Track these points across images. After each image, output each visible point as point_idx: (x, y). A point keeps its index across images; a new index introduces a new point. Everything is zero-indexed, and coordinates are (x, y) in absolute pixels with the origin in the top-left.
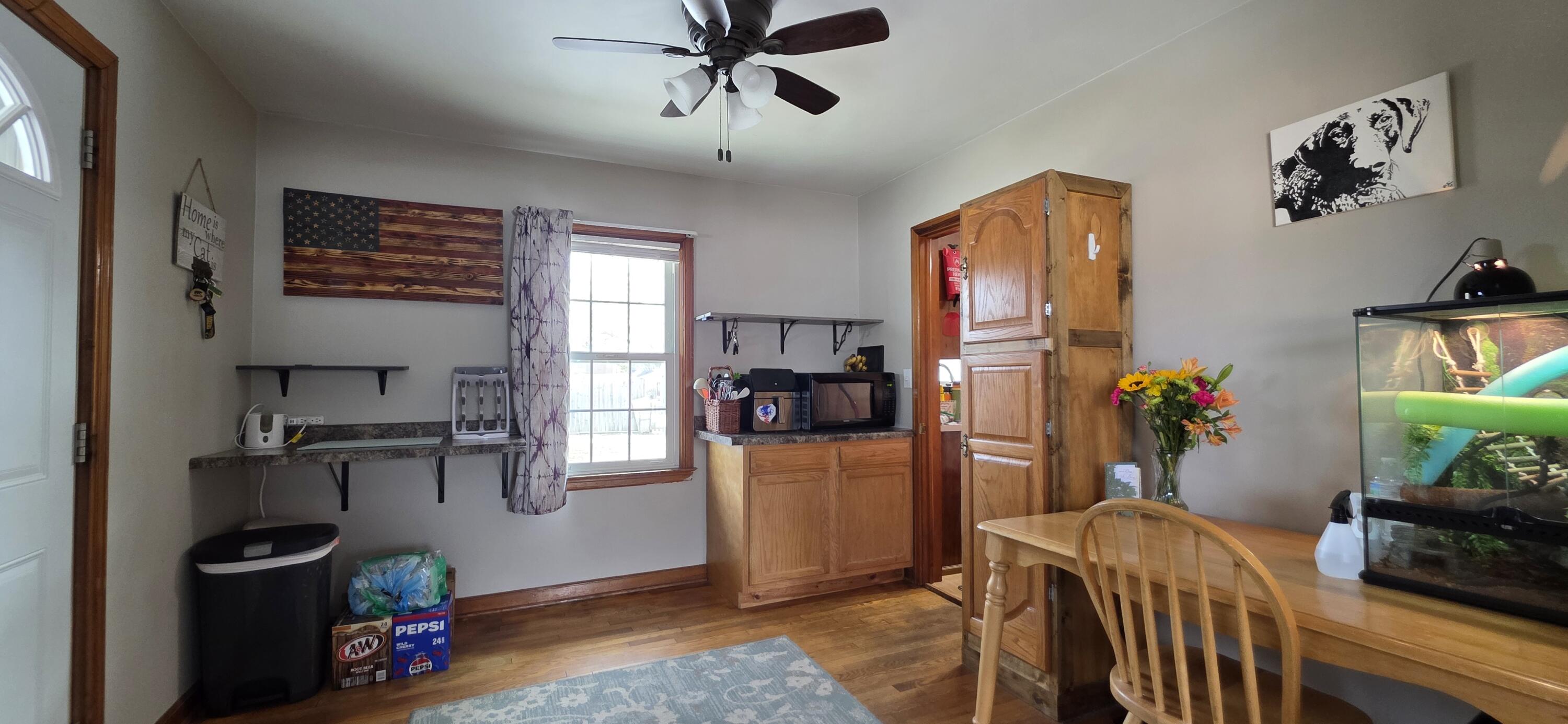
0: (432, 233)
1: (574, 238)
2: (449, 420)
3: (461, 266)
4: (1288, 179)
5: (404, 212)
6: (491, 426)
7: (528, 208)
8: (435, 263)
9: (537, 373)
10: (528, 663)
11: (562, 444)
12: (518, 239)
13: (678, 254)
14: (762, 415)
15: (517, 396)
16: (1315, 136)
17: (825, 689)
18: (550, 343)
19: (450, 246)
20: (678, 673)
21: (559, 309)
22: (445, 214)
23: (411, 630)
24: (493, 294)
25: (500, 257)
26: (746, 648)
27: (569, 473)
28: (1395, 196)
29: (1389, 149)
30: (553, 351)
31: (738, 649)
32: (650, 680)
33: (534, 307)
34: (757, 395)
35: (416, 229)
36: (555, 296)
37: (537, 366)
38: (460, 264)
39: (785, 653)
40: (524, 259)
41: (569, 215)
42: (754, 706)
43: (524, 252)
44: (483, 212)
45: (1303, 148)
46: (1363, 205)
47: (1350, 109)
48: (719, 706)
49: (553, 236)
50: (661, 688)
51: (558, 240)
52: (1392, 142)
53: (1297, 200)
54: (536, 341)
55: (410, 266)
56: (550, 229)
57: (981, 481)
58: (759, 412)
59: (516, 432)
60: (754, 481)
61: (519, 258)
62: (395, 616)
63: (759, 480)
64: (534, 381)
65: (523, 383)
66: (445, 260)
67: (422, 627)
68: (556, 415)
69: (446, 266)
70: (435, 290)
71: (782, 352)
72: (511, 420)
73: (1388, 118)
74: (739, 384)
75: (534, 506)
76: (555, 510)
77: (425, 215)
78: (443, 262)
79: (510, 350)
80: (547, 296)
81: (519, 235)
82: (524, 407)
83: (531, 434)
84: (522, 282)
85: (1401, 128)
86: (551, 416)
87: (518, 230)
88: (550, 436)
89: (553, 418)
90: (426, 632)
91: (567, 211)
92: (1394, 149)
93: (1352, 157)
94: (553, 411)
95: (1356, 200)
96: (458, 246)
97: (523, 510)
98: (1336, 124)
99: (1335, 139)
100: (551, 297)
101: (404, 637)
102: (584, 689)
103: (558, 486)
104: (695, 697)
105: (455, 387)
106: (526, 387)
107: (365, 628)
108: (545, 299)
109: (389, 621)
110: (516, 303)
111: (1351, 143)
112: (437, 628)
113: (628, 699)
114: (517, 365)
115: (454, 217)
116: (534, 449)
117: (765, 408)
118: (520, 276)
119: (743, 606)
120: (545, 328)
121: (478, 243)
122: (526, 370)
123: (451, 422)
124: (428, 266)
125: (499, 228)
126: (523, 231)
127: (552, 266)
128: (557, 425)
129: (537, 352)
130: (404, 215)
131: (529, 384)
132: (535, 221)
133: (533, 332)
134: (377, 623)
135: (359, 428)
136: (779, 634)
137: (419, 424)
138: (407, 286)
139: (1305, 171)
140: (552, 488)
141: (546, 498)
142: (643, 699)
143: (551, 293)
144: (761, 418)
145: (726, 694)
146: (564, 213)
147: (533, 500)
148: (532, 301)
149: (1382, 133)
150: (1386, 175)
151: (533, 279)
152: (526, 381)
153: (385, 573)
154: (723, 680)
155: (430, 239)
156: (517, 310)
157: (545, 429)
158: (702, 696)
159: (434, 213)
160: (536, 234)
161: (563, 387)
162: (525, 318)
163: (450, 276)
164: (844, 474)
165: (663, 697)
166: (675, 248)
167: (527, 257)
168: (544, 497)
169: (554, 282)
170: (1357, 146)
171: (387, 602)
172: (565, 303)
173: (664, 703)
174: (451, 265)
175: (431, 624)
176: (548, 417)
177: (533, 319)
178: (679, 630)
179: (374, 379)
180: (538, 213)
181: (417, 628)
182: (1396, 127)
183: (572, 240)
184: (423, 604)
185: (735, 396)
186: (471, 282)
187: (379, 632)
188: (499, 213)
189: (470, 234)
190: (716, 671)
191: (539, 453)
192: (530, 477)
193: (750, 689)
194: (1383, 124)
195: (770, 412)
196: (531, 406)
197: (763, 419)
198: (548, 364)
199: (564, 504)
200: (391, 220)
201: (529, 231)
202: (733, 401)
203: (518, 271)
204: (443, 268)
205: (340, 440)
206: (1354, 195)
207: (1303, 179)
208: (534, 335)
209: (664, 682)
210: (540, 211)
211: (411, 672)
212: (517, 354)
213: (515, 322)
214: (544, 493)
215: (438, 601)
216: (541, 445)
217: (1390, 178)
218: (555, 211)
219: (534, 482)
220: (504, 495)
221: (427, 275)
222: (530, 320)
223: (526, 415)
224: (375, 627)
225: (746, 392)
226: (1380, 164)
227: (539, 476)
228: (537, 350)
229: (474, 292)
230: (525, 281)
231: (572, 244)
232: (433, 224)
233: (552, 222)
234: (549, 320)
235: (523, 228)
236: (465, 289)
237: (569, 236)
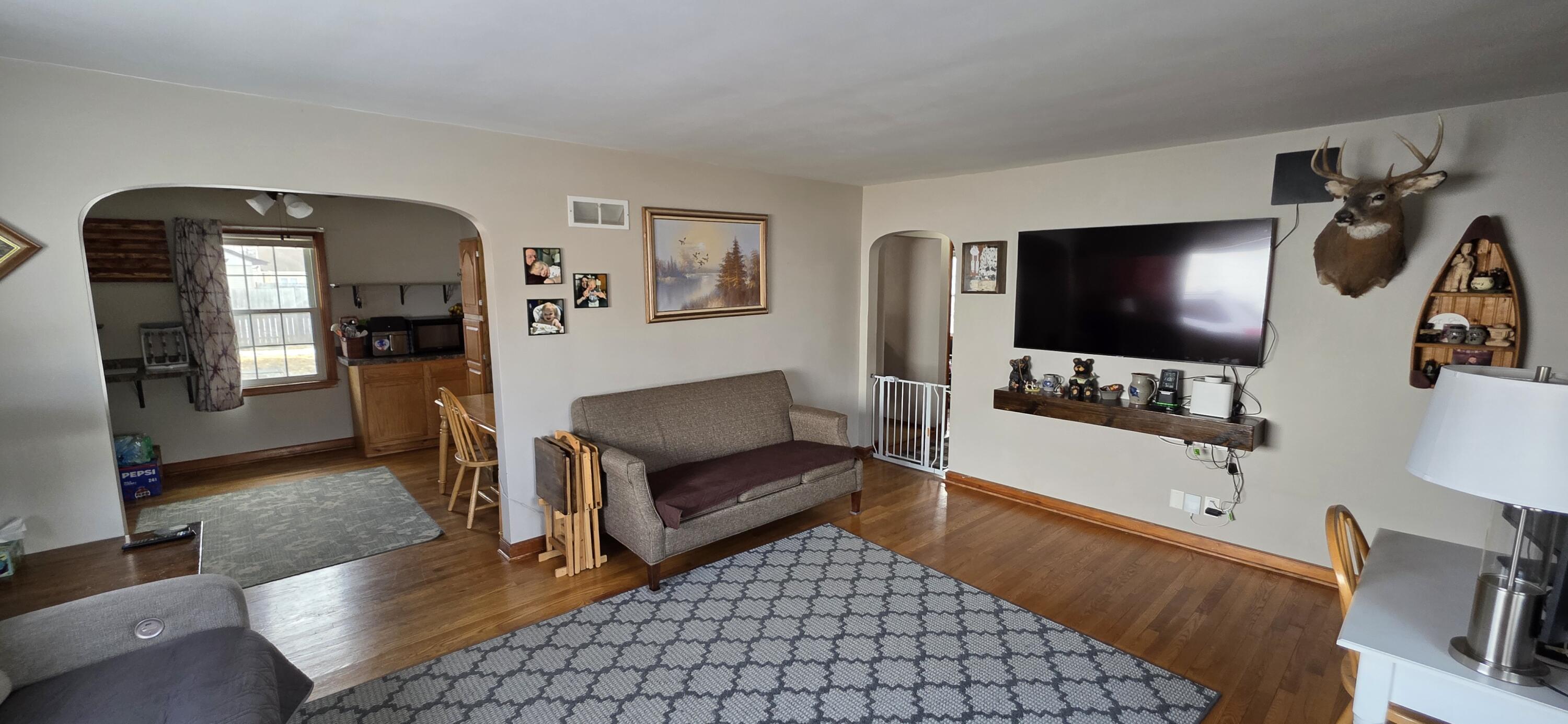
1: (224, 236)
2: (140, 356)
3: (135, 259)
6: (174, 359)
7: (183, 220)
8: (114, 257)
9: (207, 326)
11: (235, 369)
12: (179, 241)
13: (313, 243)
14: (378, 346)
15: (192, 341)
18: (215, 305)
19: (124, 246)
21: (220, 285)
23: (133, 475)
24: (164, 276)
25: (166, 252)
26: (356, 473)
27: (243, 387)
30: (219, 311)
31: (351, 474)
33: (198, 285)
34: (373, 334)
36: (214, 276)
37: (205, 322)
38: (134, 257)
39: (378, 472)
40: (186, 254)
41: (218, 223)
43: (185, 250)
44: (148, 222)
49: (207, 237)
51: (211, 240)
54: (203, 306)
56: (204, 233)
58: (376, 344)
59: (193, 363)
60: (367, 386)
61: (182, 253)
62: (121, 468)
63: (371, 385)
64: (204, 331)
65: (195, 333)
66: (121, 255)
67: (139, 474)
68: (227, 351)
69: (123, 259)
70: (117, 275)
71: (402, 304)
72: (189, 355)
74: (360, 328)
75: (216, 406)
76: (233, 408)
77: (101, 226)
79: (182, 312)
80: (209, 276)
81: (179, 238)
82: (198, 347)
83: (206, 364)
84: (186, 269)
86: (223, 351)
87: (178, 234)
88: (225, 364)
89: (225, 353)
90: (143, 476)
91: (216, 220)
94: (224, 348)
96: (131, 246)
97: (207, 409)
100: (211, 277)
101: (129, 479)
103: (234, 394)
105: (143, 337)
106: (198, 336)
108: (207, 278)
110: (182, 282)
112: (150, 473)
114: (188, 321)
116: (211, 373)
117: (381, 342)
118: (183, 264)
119: (369, 456)
120: (211, 297)
121: (147, 243)
122: (197, 325)
123: (142, 359)
124: (108, 260)
125: (162, 234)
126: (182, 235)
127: (209, 257)
128: (228, 357)
129: (205, 313)
131: (201, 333)
132: (191, 228)
133: (199, 300)
136: (382, 466)
137: (117, 360)
140: (230, 395)
141: (226, 402)
143: (211, 274)
146: (214, 222)
147: (214, 403)
148: (196, 282)
151: (195, 267)
152: (198, 330)
156: (184, 287)
157: (219, 360)
160: (193, 237)
161: (231, 334)
162: (191, 292)
163: (127, 266)
164: (434, 379)
166: (309, 239)
167: (188, 252)
168: (224, 401)
169: (212, 267)
172: (224, 281)
174: (127, 258)
175: (146, 472)
176: (220, 352)
177: (198, 292)
178: (318, 469)
180: (192, 223)
181: (137, 474)
183: (223, 238)
184: (139, 461)
185: (359, 335)
186: (145, 269)
188: (161, 223)
189: (140, 237)
191: (215, 375)
192: (210, 389)
195: (385, 344)
196: (205, 346)
197: (379, 348)
198: (216, 320)
199: (241, 405)
201: (187, 235)
202: (356, 339)
203: (182, 262)
204: (120, 261)
208: (200, 303)
210: (194, 221)
211: (136, 497)
212: (188, 315)
213: (184, 295)
214: (222, 398)
215: (149, 460)
216: (216, 369)
218: (206, 220)
219: (214, 393)
220: (191, 401)
221: (108, 266)
222: (196, 293)
223: (201, 352)
225: (365, 333)
227: (218, 389)
228: (205, 311)
229: (148, 275)
230: (188, 268)
231: (224, 240)
232: (109, 232)
233: (205, 228)
234: (212, 291)
235: (182, 233)
236: (141, 274)
237: (220, 236)
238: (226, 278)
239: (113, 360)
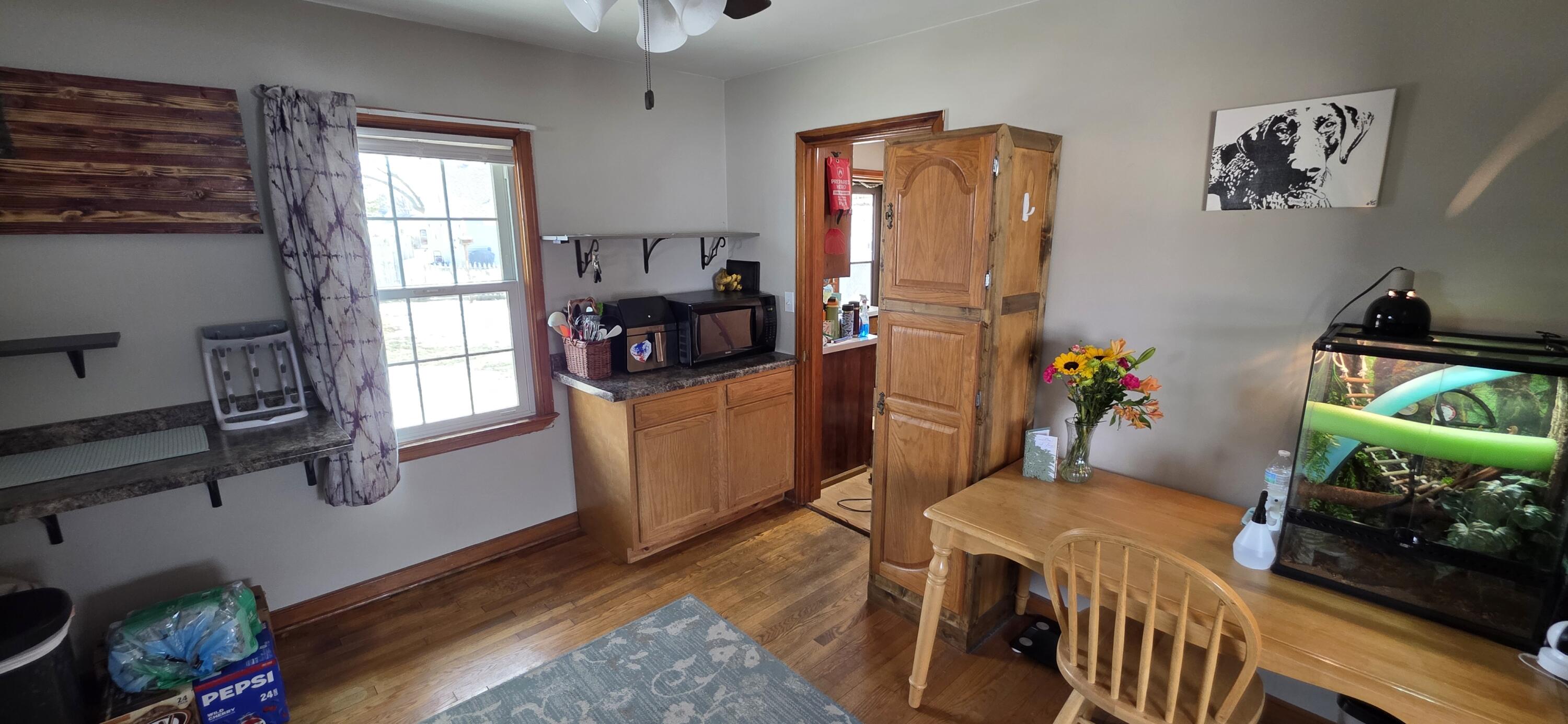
0: (112, 125)
1: (361, 133)
2: (204, 399)
3: (179, 178)
4: (1226, 164)
5: (48, 90)
6: (276, 399)
7: (279, 89)
8: (129, 174)
9: (338, 328)
10: (399, 688)
11: (387, 412)
12: (271, 137)
13: (512, 154)
14: (636, 354)
15: (312, 362)
16: (1261, 127)
17: (752, 658)
18: (347, 284)
19: (152, 147)
20: (590, 668)
21: (355, 239)
22: (133, 95)
23: (225, 694)
24: (246, 219)
25: (247, 164)
26: (653, 618)
27: (400, 442)
28: (1322, 204)
29: (1327, 156)
30: (354, 295)
31: (647, 622)
32: (560, 686)
33: (317, 240)
34: (630, 331)
35: (81, 120)
36: (347, 219)
37: (336, 321)
38: (176, 175)
39: (697, 617)
40: (288, 169)
41: (350, 101)
42: (688, 696)
43: (286, 159)
44: (202, 92)
45: (1246, 137)
46: (1291, 207)
47: (1299, 106)
48: (651, 705)
49: (329, 132)
50: (578, 694)
51: (336, 139)
52: (1330, 150)
53: (1231, 190)
54: (328, 285)
55: (83, 180)
56: (321, 122)
57: (898, 440)
58: (633, 351)
59: (315, 404)
60: (640, 435)
61: (279, 167)
62: (196, 683)
63: (646, 434)
64: (334, 339)
65: (317, 344)
66: (148, 169)
67: (240, 687)
68: (372, 378)
69: (151, 178)
70: (139, 216)
71: (647, 271)
72: (305, 389)
73: (1333, 124)
74: (607, 321)
75: (362, 495)
76: (389, 492)
77: (93, 96)
78: (145, 173)
79: (288, 299)
80: (333, 219)
81: (272, 132)
82: (324, 375)
83: (341, 409)
84: (291, 202)
85: (1342, 137)
86: (365, 379)
87: (269, 124)
88: (368, 405)
89: (369, 381)
90: (249, 691)
91: (344, 94)
92: (1332, 157)
93: (1292, 157)
94: (367, 373)
95: (1286, 201)
96: (168, 148)
97: (345, 500)
98: (1282, 119)
99: (1279, 134)
100: (340, 222)
101: (217, 705)
102: (486, 715)
103: (389, 464)
104: (621, 698)
105: (208, 357)
106: (323, 348)
107: (153, 711)
108: (330, 225)
109: (189, 694)
110: (286, 234)
111: (1293, 142)
112: (263, 682)
113: (545, 719)
114: (303, 320)
115: (149, 100)
116: (349, 426)
117: (640, 346)
118: (285, 195)
119: (632, 560)
120: (338, 266)
121: (202, 142)
122: (319, 328)
123: (210, 403)
124: (117, 180)
125: (234, 118)
126: (278, 125)
127: (334, 178)
128: (374, 390)
129: (333, 301)
130: (49, 95)
131: (328, 344)
132: (295, 111)
133: (321, 274)
134: (172, 701)
135: (53, 430)
136: (682, 593)
137: (157, 411)
138: (86, 213)
139: (1244, 161)
140: (381, 468)
141: (376, 483)
142: (562, 714)
143: (339, 215)
144: (635, 357)
145: (653, 686)
146: (340, 98)
147: (359, 488)
148: (312, 231)
149: (1324, 138)
150: (1319, 182)
151: (310, 199)
152: (321, 339)
153: (166, 636)
154: (643, 667)
155: (112, 136)
156: (290, 244)
157: (359, 399)
158: (627, 694)
159: (110, 93)
160: (301, 131)
161: (376, 341)
162: (305, 255)
163: (162, 195)
164: (732, 412)
165: (585, 706)
166: (506, 146)
167: (293, 165)
168: (374, 482)
169: (341, 201)
170: (1298, 146)
171: (179, 670)
172: (362, 229)
173: (588, 714)
174: (159, 176)
175: (254, 680)
176: (360, 382)
177: (318, 256)
178: (570, 606)
179: (63, 362)
180: (298, 96)
181: (234, 690)
182: (1338, 135)
183: (358, 136)
184: (235, 658)
185: (603, 334)
186: (204, 202)
187: (177, 710)
188: (230, 94)
189: (186, 128)
190: (632, 657)
191: (357, 431)
192: (349, 462)
193: (676, 675)
194: (1327, 129)
195: (645, 350)
196: (337, 373)
197: (637, 358)
198: (350, 314)
199: (398, 481)
200: (27, 104)
201: (288, 126)
202: (602, 342)
203: (283, 191)
204: (145, 182)
205: (21, 452)
206: (1286, 195)
207: (1240, 168)
208: (322, 279)
209: (580, 685)
210: (301, 95)
212: (301, 305)
213: (290, 261)
214: (372, 477)
215: (255, 645)
216: (358, 419)
217: (1321, 185)
218: (326, 94)
219: (357, 469)
220: (312, 481)
221: (119, 194)
222: (313, 257)
223: (329, 385)
224: (169, 706)
225: (617, 330)
226: (1316, 170)
227: (363, 459)
228: (333, 296)
229: (209, 217)
230: (295, 202)
231: (359, 142)
232: (110, 111)
233: (324, 111)
234: (341, 253)
235: (278, 119)
236: (198, 214)
237: (353, 131)
238: (365, 223)
239: (147, 412)
